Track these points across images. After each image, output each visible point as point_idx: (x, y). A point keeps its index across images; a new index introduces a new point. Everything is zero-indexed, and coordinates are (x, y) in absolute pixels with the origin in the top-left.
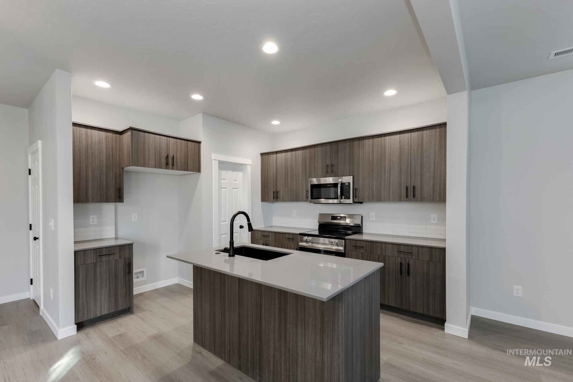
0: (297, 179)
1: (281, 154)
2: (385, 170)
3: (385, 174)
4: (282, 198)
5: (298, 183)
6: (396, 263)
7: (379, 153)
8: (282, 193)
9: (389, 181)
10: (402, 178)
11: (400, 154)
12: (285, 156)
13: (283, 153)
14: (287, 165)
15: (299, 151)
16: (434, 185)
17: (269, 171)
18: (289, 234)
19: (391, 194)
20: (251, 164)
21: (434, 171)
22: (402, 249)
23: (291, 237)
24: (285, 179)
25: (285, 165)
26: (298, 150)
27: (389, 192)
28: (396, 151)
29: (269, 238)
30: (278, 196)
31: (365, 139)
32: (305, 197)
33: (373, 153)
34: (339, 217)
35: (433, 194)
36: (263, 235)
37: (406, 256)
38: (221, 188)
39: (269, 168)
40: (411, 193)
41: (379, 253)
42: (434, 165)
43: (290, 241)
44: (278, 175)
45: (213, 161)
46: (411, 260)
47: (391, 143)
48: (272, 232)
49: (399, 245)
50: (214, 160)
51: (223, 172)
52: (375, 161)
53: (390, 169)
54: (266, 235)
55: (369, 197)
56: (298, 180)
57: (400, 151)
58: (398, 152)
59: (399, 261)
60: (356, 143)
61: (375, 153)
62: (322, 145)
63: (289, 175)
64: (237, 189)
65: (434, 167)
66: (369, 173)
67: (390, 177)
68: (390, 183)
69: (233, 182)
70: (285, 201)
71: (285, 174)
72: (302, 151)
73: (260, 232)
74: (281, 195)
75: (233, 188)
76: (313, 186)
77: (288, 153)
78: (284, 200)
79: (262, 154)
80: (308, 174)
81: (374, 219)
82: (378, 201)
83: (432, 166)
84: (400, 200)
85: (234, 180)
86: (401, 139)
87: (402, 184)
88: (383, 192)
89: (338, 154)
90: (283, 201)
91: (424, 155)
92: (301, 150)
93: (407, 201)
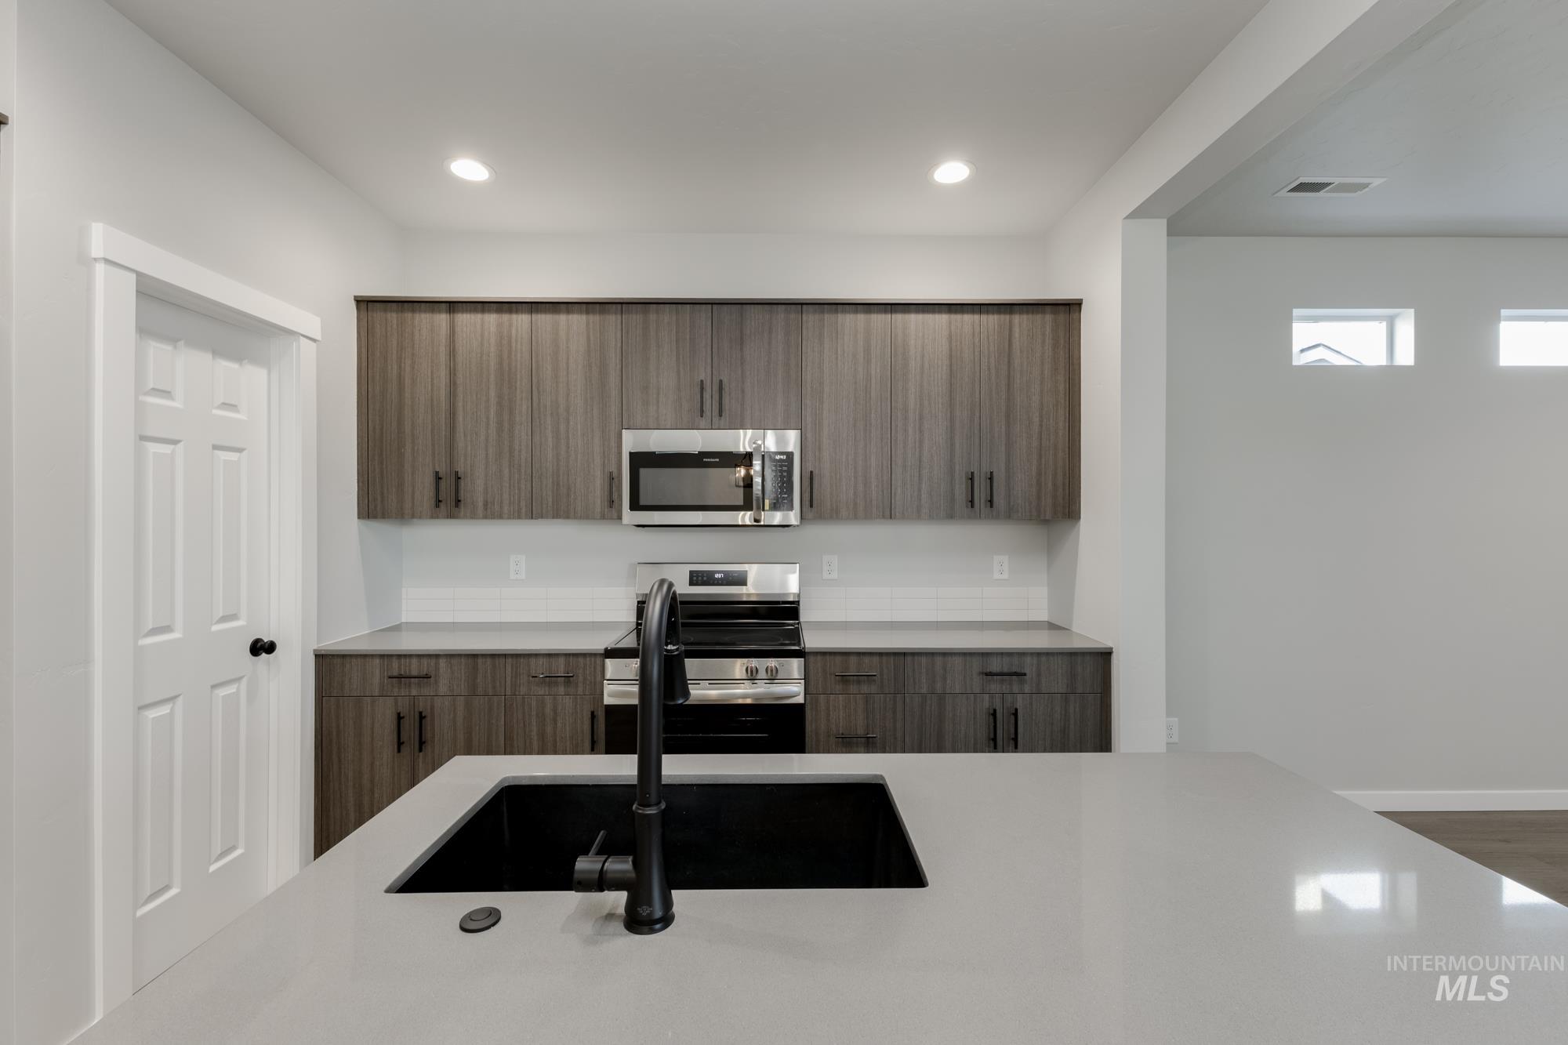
0: (562, 427)
1: (479, 316)
2: (906, 418)
3: (906, 431)
4: (480, 504)
5: (568, 443)
6: (975, 713)
7: (887, 362)
8: (480, 484)
9: (917, 453)
10: (957, 445)
11: (951, 373)
12: (500, 325)
13: (489, 311)
14: (510, 369)
15: (570, 316)
16: (1039, 474)
17: (408, 382)
18: (551, 656)
19: (924, 496)
20: (318, 337)
21: (1040, 433)
22: (995, 666)
23: (560, 668)
24: (500, 424)
25: (500, 364)
26: (568, 312)
27: (920, 490)
28: (940, 363)
29: (436, 682)
30: (462, 497)
31: (842, 312)
32: (599, 502)
33: (868, 361)
34: (719, 572)
35: (1039, 498)
36: (395, 674)
37: (1005, 688)
38: (143, 438)
39: (408, 369)
40: (980, 495)
41: (924, 690)
42: (1041, 416)
43: (556, 684)
44: (460, 404)
45: (100, 269)
46: (1019, 697)
47: (923, 336)
48: (451, 656)
49: (985, 655)
50: (107, 261)
51: (156, 349)
52: (873, 385)
53: (921, 418)
54: (414, 673)
55: (855, 504)
56: (567, 431)
57: (951, 365)
58: (945, 368)
59: (986, 704)
60: (811, 318)
61: (873, 360)
62: (680, 306)
63: (523, 407)
64: (238, 454)
65: (1041, 421)
66: (855, 426)
67: (921, 442)
68: (920, 462)
69: (215, 411)
70: (500, 517)
71: (499, 404)
72: (584, 317)
73: (377, 661)
74: (476, 488)
75: (215, 447)
76: (641, 460)
77: (514, 316)
78: (491, 512)
79: (365, 304)
80: (614, 410)
81: (835, 575)
82: (884, 517)
83: (1036, 420)
84: (951, 516)
85: (224, 404)
86: (953, 328)
87: (957, 467)
88: (899, 491)
89: (741, 349)
90: (485, 517)
91: (1015, 386)
92: (580, 312)
93: (970, 518)
